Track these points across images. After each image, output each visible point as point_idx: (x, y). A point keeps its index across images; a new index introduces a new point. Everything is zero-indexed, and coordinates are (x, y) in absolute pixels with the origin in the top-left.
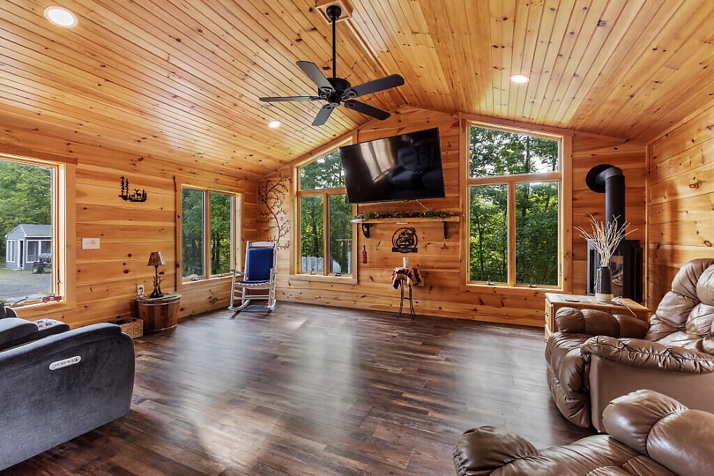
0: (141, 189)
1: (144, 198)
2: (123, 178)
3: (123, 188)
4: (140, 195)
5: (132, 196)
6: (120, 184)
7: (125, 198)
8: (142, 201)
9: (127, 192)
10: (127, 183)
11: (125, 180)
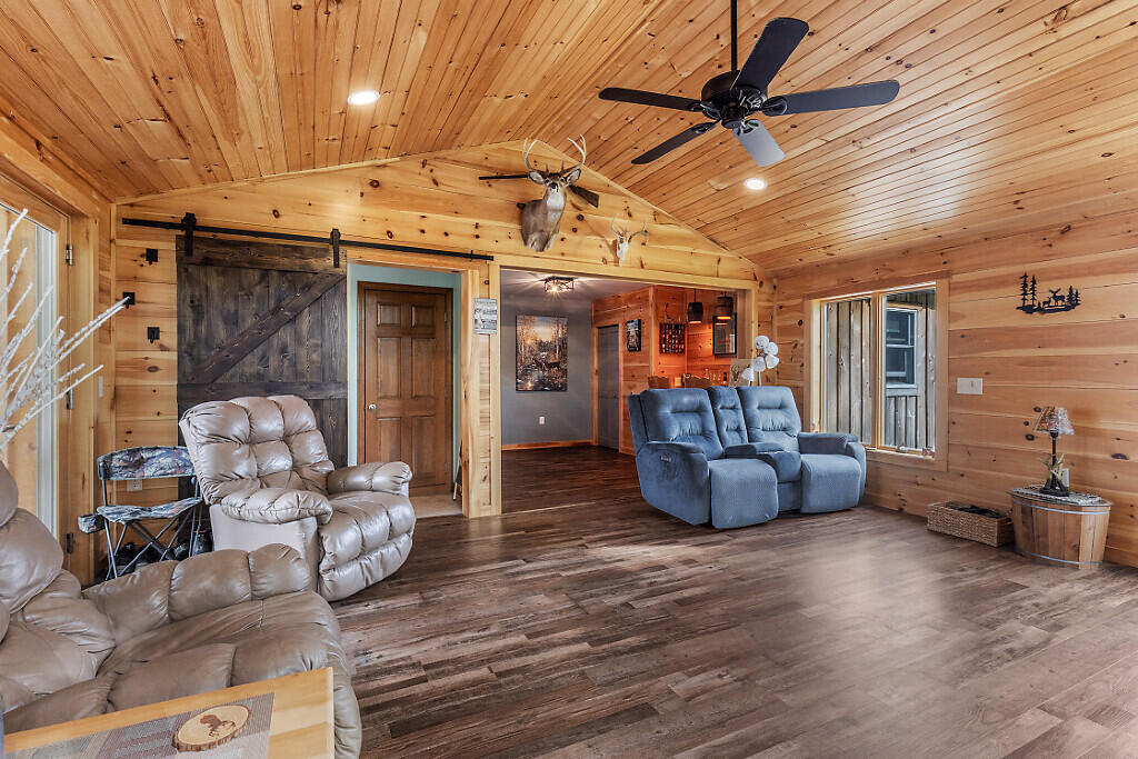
0: (1063, 287)
1: (1072, 301)
2: (1025, 276)
3: (1025, 294)
4: (1062, 298)
5: (1044, 303)
6: (1019, 287)
7: (1029, 310)
8: (1067, 309)
9: (1033, 299)
10: (1034, 282)
11: (1029, 279)
